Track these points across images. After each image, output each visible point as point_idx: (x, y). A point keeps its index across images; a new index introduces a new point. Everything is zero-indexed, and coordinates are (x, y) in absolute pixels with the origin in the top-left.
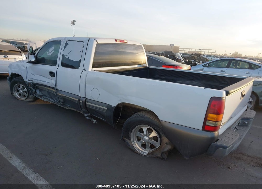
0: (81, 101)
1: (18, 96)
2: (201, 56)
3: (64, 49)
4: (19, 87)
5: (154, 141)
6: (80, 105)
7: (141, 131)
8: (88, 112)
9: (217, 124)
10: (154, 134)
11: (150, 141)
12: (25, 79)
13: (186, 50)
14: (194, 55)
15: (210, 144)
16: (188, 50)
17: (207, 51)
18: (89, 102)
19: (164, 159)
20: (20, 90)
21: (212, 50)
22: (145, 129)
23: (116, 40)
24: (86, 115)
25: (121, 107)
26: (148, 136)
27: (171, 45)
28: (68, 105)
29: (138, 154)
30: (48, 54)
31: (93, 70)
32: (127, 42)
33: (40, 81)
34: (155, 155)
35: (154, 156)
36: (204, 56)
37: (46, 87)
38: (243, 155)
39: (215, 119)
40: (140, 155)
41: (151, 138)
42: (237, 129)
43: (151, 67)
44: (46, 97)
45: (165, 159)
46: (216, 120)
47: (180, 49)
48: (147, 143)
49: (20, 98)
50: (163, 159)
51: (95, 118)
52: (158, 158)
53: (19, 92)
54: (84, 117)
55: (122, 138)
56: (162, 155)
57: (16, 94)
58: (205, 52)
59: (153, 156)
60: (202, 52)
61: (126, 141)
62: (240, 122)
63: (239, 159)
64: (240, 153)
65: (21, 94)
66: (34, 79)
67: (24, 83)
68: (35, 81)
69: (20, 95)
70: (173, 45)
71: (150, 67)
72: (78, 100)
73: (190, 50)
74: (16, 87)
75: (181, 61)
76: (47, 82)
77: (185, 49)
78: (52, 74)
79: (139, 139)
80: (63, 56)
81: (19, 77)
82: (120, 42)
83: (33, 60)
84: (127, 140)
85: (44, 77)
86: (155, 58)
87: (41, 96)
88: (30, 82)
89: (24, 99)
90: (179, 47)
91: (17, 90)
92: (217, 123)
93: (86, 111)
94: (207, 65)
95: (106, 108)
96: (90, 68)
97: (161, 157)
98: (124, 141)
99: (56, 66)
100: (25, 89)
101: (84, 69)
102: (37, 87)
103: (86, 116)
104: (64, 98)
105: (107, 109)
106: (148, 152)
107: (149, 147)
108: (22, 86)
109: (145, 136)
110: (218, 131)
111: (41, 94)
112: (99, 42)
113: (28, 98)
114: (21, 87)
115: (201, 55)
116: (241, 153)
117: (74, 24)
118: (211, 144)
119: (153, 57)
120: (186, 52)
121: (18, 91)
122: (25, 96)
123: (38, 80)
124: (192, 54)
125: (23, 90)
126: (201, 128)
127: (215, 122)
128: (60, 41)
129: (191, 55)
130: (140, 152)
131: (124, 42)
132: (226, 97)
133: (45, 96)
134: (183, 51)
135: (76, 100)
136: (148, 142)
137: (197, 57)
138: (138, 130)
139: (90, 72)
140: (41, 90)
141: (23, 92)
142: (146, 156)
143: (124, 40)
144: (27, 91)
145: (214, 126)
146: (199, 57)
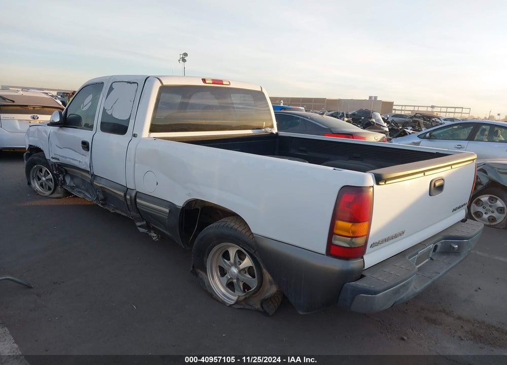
0: (128, 197)
1: (38, 187)
2: (433, 119)
3: (106, 98)
4: (41, 171)
5: (250, 277)
6: (127, 205)
7: (226, 255)
8: (143, 219)
9: (353, 243)
10: (247, 262)
11: (241, 277)
12: (47, 157)
13: (407, 108)
14: (419, 117)
15: (343, 285)
16: (412, 108)
17: (453, 110)
18: (141, 199)
19: (268, 314)
20: (42, 176)
21: (462, 108)
22: (232, 253)
23: (204, 80)
24: (138, 224)
25: (199, 209)
26: (238, 265)
27: (370, 97)
28: (112, 205)
29: (220, 302)
30: (83, 108)
31: (151, 136)
32: (228, 83)
33: (68, 160)
34: (250, 306)
35: (250, 308)
36: (439, 119)
37: (78, 171)
38: (447, 314)
39: (349, 232)
40: (223, 303)
41: (244, 269)
42: (431, 259)
43: (282, 134)
44: (80, 190)
45: (271, 314)
46: (351, 235)
47: (394, 107)
48: (235, 281)
49: (42, 192)
50: (265, 313)
51: (156, 231)
52: (257, 311)
53: (41, 181)
54: (136, 227)
55: (191, 269)
56: (264, 306)
57: (36, 185)
58: (446, 112)
59: (247, 307)
60: (440, 112)
61: (200, 276)
62: (439, 244)
63: (433, 322)
64: (440, 311)
65: (44, 184)
66: (60, 156)
67: (46, 163)
68: (62, 160)
69: (41, 185)
70: (376, 98)
71: (280, 135)
72: (123, 194)
73: (416, 109)
74: (35, 171)
75: (382, 127)
76: (80, 162)
77: (406, 106)
78: (85, 145)
79: (223, 272)
80: (104, 110)
81: (40, 153)
82: (213, 83)
83: (57, 119)
84: (201, 274)
85: (75, 151)
86: (312, 119)
87: (72, 188)
88: (54, 161)
89: (48, 193)
90: (393, 103)
91: (38, 176)
92: (354, 240)
93: (138, 215)
94: (428, 135)
95: (167, 211)
96: (146, 133)
97: (261, 309)
98: (196, 274)
99: (92, 130)
100: (50, 176)
101: (135, 135)
102: (66, 171)
103: (140, 226)
104: (103, 191)
105: (170, 211)
106: (235, 298)
107: (240, 288)
108: (45, 169)
109: (232, 265)
110: (362, 258)
111: (72, 184)
112: (167, 82)
113: (56, 192)
114: (44, 171)
115: (434, 117)
116: (444, 311)
117: (184, 60)
118: (345, 285)
119: (308, 118)
120: (406, 112)
121: (39, 179)
122: (50, 189)
123: (66, 158)
124: (415, 116)
125: (47, 178)
126: (324, 251)
127: (350, 239)
128: (103, 83)
129: (411, 117)
130: (223, 299)
131: (223, 84)
132: (375, 186)
133: (77, 187)
134: (402, 110)
135: (120, 195)
136: (238, 279)
137: (424, 123)
138: (221, 255)
139: (145, 139)
140: (72, 177)
141: (47, 180)
142: (233, 306)
143: (222, 81)
144: (53, 179)
145: (349, 246)
146: (428, 121)
